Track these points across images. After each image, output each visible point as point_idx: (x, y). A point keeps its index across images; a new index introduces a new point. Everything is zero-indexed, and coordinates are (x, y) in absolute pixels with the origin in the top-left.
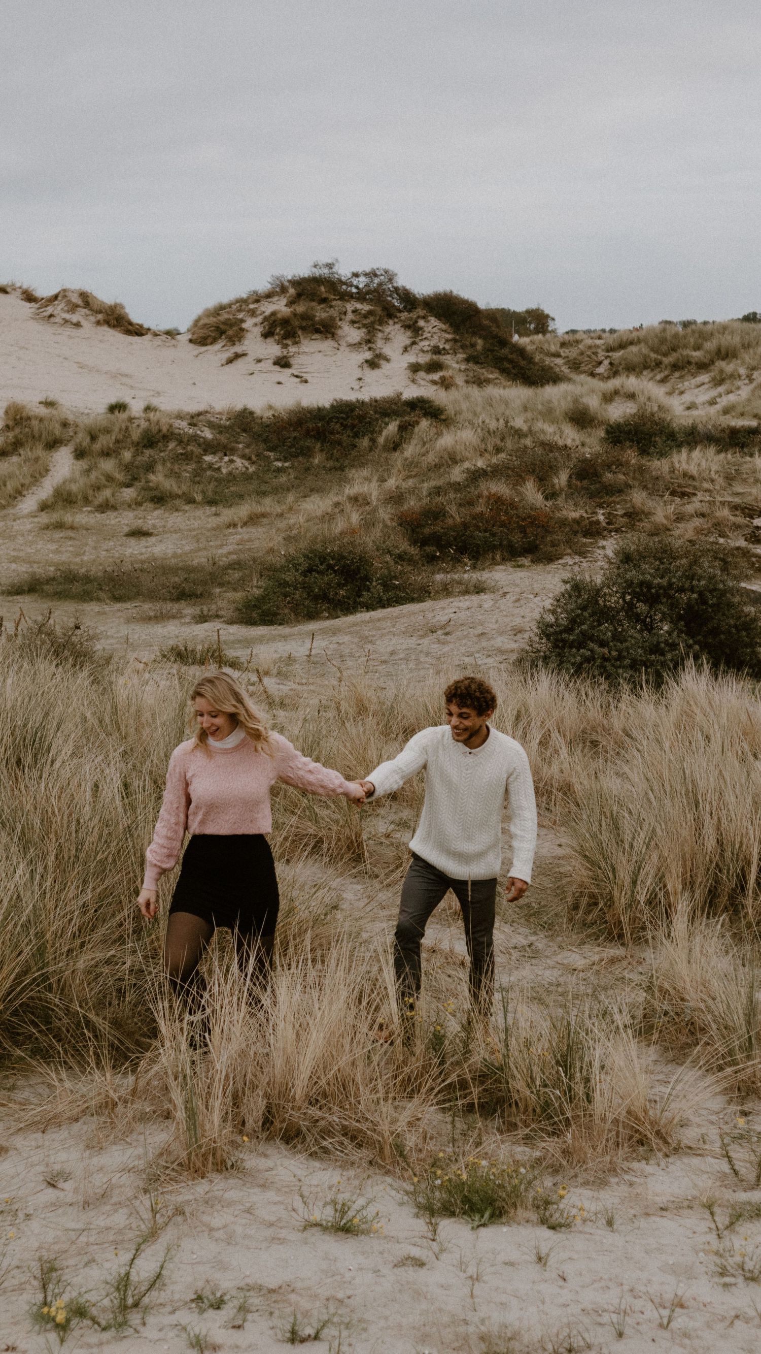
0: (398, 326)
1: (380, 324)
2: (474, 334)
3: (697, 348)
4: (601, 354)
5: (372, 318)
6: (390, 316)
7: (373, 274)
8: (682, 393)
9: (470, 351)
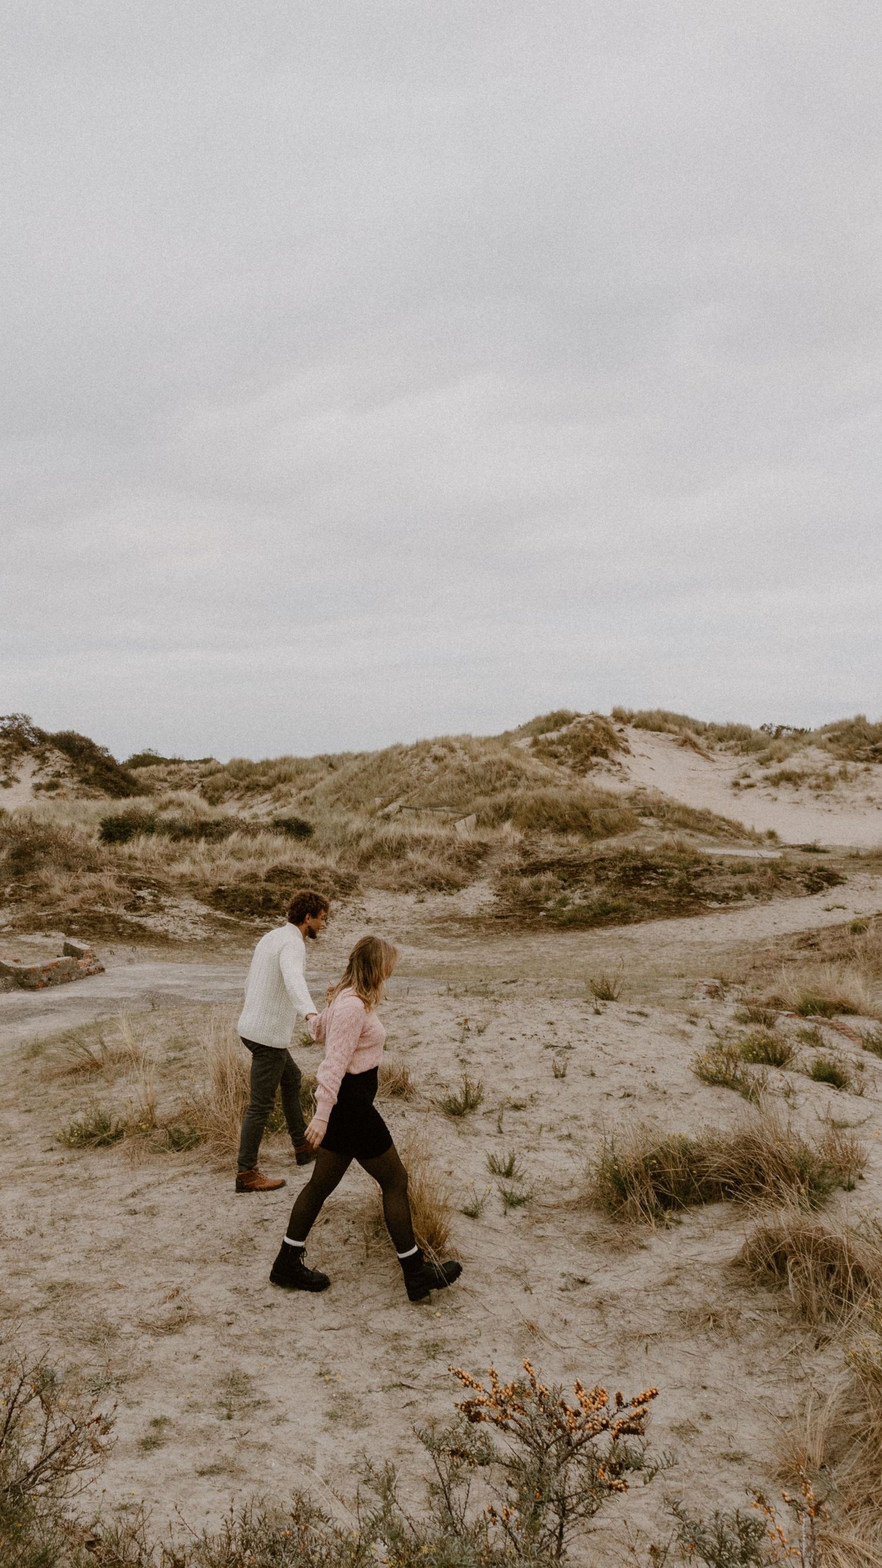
0: (30, 757)
1: (16, 755)
2: (87, 762)
3: (264, 774)
4: (196, 779)
5: (10, 750)
6: (25, 749)
7: (14, 718)
8: (251, 807)
9: (84, 775)
